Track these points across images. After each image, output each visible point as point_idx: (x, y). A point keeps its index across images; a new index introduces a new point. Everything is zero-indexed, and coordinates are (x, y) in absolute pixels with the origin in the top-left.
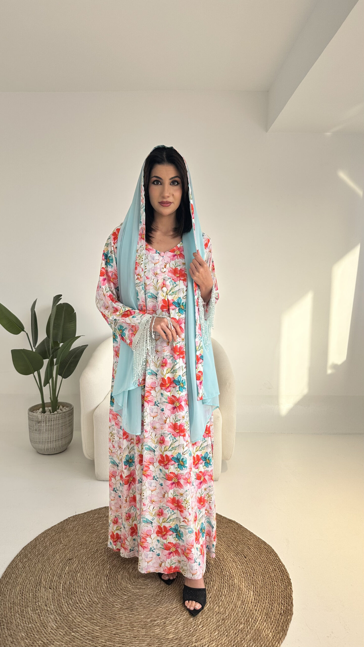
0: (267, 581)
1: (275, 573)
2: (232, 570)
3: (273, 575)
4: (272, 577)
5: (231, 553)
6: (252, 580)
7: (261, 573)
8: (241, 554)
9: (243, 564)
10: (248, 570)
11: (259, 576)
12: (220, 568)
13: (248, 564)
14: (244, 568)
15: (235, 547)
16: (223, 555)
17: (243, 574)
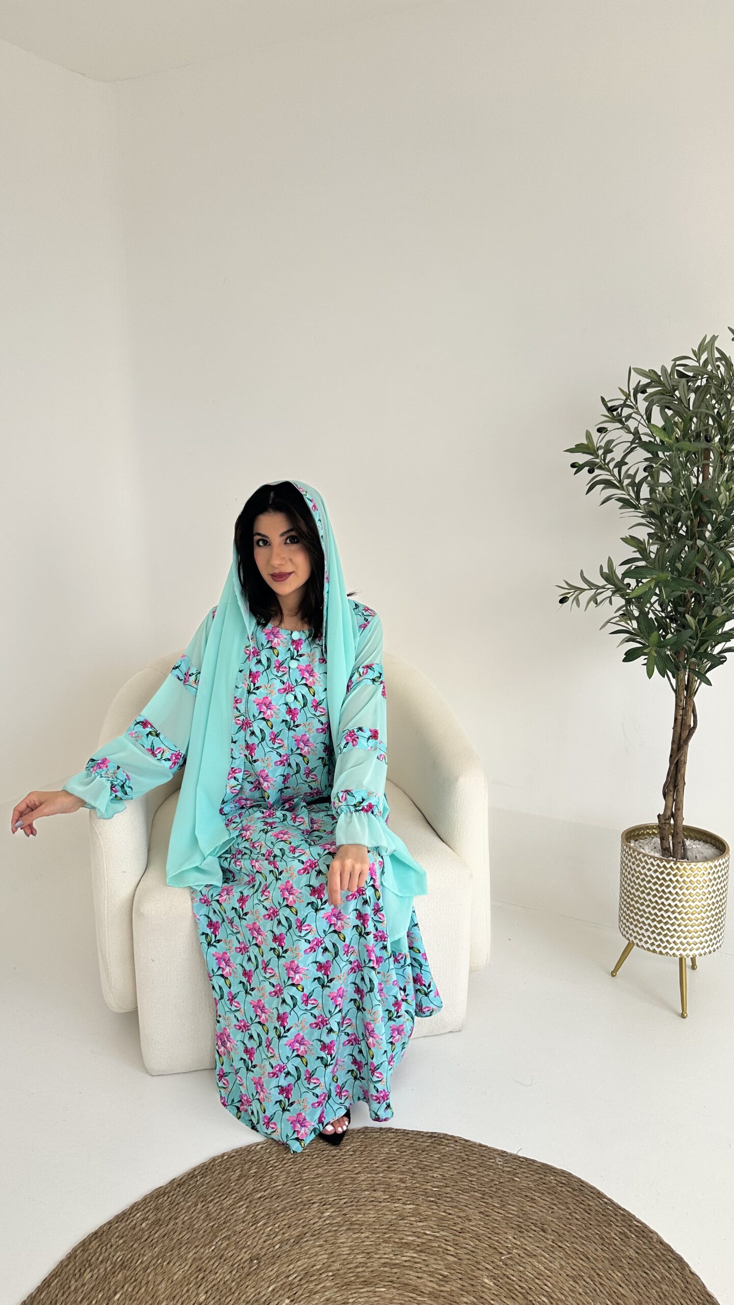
0: (636, 1280)
1: (633, 1246)
2: (546, 1285)
3: (632, 1253)
4: (636, 1260)
5: (506, 1233)
6: (607, 1292)
7: (606, 1262)
8: (528, 1226)
9: (552, 1252)
10: (574, 1265)
11: (610, 1272)
12: (516, 1292)
13: (564, 1246)
14: (563, 1263)
15: (500, 1211)
16: (495, 1248)
17: (577, 1283)
